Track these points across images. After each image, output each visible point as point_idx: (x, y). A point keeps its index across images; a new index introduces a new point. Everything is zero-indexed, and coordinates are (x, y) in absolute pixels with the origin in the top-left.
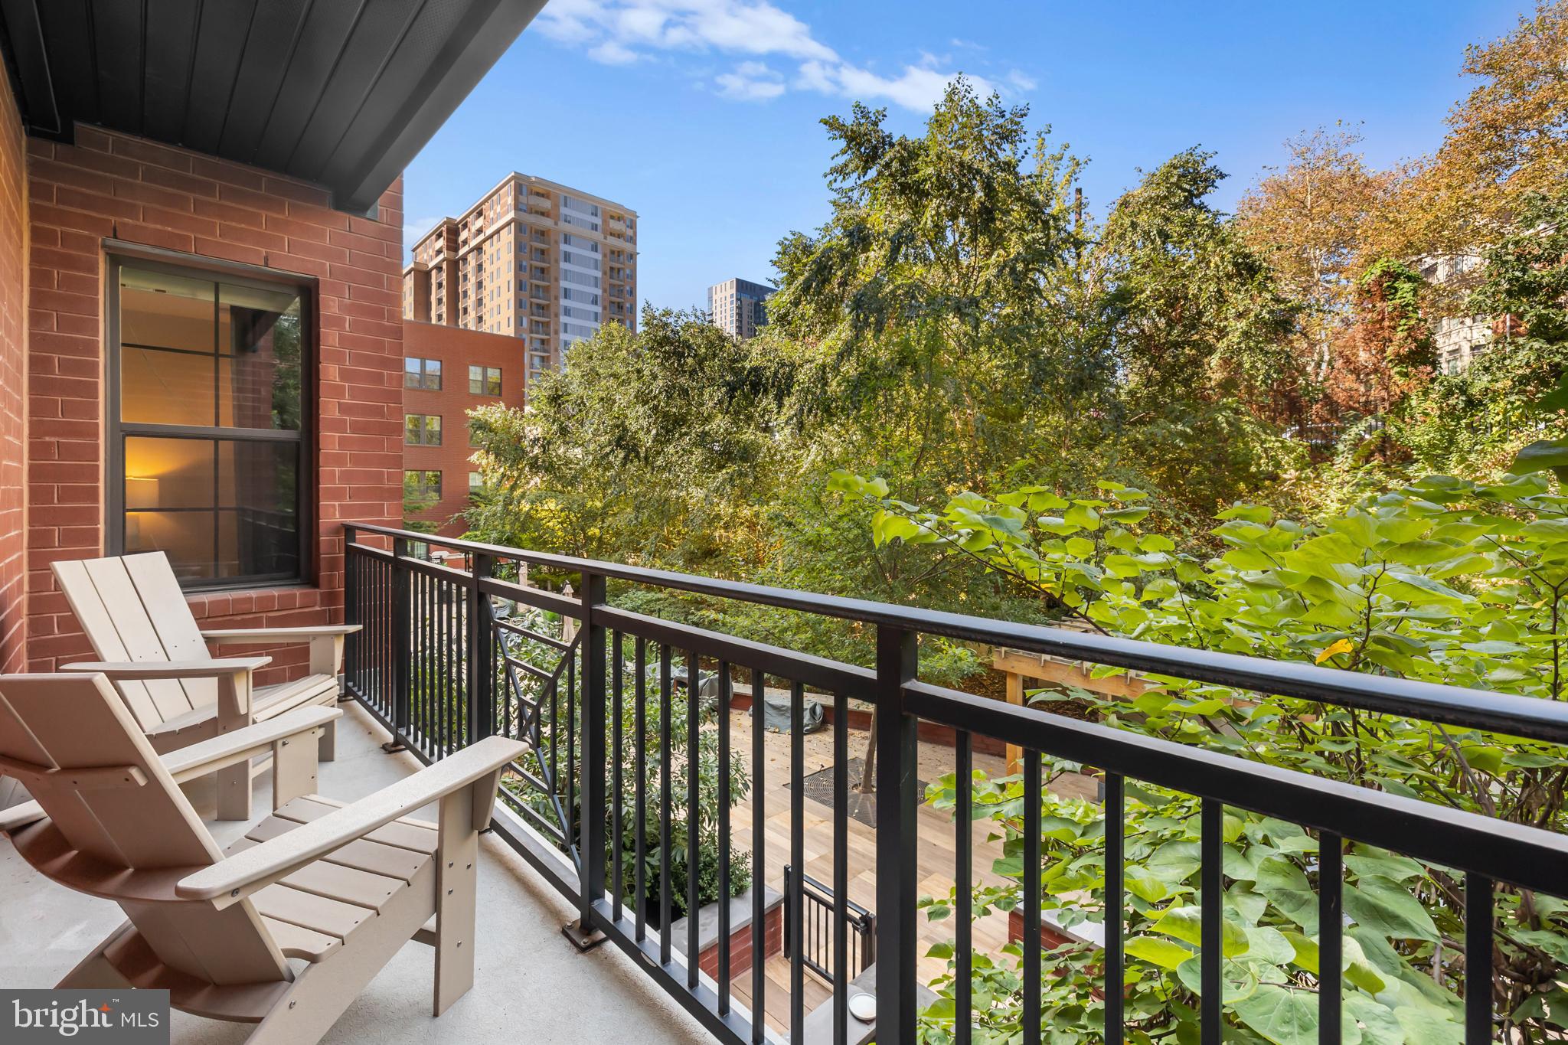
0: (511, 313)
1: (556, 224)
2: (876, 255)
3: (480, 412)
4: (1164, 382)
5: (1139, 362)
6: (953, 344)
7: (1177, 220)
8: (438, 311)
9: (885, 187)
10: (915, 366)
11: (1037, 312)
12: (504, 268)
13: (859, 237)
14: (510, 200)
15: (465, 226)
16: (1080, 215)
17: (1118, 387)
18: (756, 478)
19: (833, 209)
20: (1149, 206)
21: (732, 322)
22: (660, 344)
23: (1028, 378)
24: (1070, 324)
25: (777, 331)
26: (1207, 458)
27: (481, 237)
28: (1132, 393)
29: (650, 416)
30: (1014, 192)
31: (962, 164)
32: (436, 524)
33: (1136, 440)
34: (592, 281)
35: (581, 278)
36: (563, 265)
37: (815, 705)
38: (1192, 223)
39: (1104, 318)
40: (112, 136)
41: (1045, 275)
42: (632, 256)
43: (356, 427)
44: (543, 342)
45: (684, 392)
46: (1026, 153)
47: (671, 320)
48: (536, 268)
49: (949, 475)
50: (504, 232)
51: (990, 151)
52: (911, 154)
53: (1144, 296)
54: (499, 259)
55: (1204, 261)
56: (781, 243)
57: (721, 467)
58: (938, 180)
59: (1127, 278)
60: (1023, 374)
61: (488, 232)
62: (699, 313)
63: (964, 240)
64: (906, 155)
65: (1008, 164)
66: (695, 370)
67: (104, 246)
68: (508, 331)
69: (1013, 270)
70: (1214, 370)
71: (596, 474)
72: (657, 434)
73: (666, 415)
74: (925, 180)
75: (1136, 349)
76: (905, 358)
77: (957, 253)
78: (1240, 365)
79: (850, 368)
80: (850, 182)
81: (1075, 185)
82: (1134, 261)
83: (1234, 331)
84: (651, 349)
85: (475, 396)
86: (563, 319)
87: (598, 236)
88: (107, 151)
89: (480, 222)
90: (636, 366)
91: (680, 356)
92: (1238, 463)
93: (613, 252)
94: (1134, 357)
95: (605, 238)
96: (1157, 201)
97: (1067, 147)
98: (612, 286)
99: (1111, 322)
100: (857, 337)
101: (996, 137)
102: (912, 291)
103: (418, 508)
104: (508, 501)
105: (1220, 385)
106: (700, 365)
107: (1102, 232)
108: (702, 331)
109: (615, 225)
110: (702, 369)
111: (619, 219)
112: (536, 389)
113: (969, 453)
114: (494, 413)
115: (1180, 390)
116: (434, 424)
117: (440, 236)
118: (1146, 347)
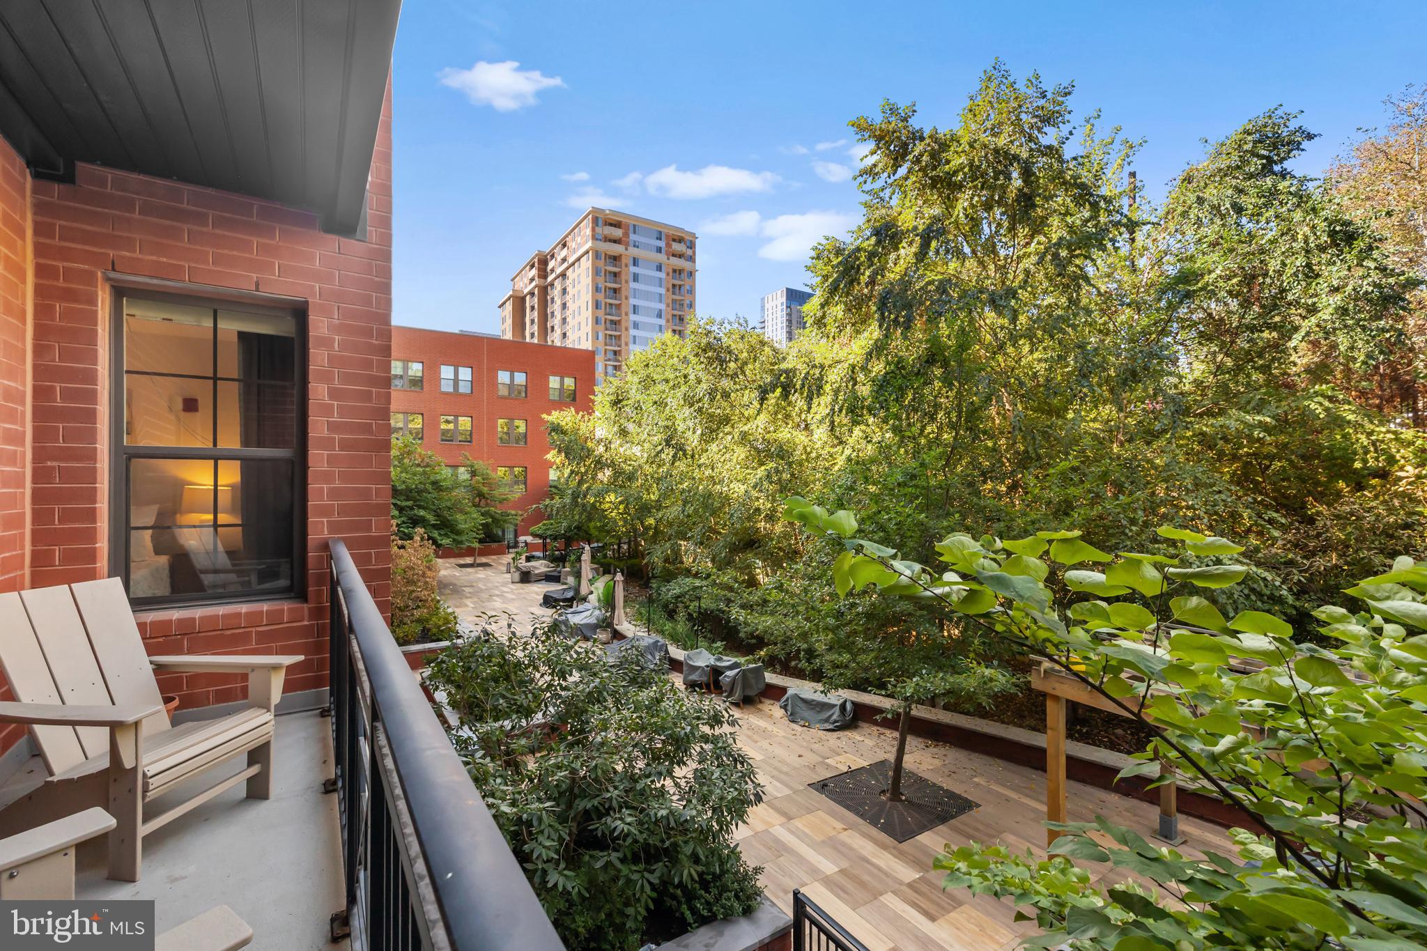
0: (589, 329)
1: (626, 249)
2: (907, 252)
3: (554, 417)
4: (1238, 369)
5: (1205, 349)
6: (988, 337)
7: (1252, 191)
8: (531, 329)
9: (915, 182)
10: (945, 364)
11: (1084, 301)
12: (584, 291)
13: (887, 235)
14: (588, 232)
15: (553, 256)
16: (1134, 198)
17: (1180, 377)
18: (793, 475)
19: (864, 211)
20: (1217, 179)
21: (782, 328)
22: (705, 351)
23: (1073, 371)
24: (1123, 313)
25: (814, 334)
26: (1293, 452)
27: (565, 265)
28: (1198, 383)
29: (695, 417)
30: (1057, 177)
31: (996, 151)
32: (520, 513)
33: (1203, 434)
34: (657, 298)
35: (647, 296)
36: (632, 285)
37: (845, 701)
38: (1273, 193)
39: (1163, 304)
40: (110, 174)
41: (1093, 260)
42: (691, 274)
43: (344, 445)
44: (615, 353)
45: (726, 395)
46: (1071, 133)
47: (715, 328)
48: (610, 288)
49: (983, 474)
50: (584, 259)
51: (1030, 136)
52: (941, 146)
53: (1213, 275)
54: (579, 283)
55: (1289, 232)
56: (814, 249)
57: (762, 464)
58: (971, 170)
59: (1192, 258)
60: (1067, 366)
61: (571, 260)
62: (742, 321)
63: (1002, 231)
64: (937, 147)
65: (1050, 147)
66: (736, 374)
67: (108, 279)
68: (587, 345)
69: (1056, 256)
70: (1300, 357)
71: (651, 470)
72: (702, 434)
73: (711, 416)
74: (955, 173)
75: (1202, 335)
76: (933, 356)
77: (994, 245)
78: (1334, 346)
79: (878, 368)
80: (880, 183)
81: (1128, 169)
82: (1200, 240)
83: (1326, 307)
84: (697, 355)
85: (553, 402)
86: (632, 332)
87: (662, 257)
88: (106, 188)
89: (564, 253)
90: (683, 372)
91: (722, 362)
92: (1336, 458)
93: (674, 271)
94: (1200, 343)
95: (668, 259)
96: (1226, 173)
97: (1118, 130)
98: (674, 301)
99: (1171, 307)
100: (886, 336)
101: (1035, 120)
102: (943, 287)
103: (505, 499)
104: (575, 496)
105: (1308, 370)
106: (741, 368)
107: (1161, 212)
108: (742, 338)
109: (677, 247)
110: (743, 373)
111: (680, 241)
112: (602, 397)
113: (1007, 451)
114: (565, 417)
115: (1257, 377)
116: (521, 426)
117: (532, 266)
118: (1215, 331)
